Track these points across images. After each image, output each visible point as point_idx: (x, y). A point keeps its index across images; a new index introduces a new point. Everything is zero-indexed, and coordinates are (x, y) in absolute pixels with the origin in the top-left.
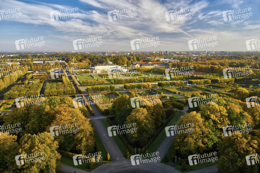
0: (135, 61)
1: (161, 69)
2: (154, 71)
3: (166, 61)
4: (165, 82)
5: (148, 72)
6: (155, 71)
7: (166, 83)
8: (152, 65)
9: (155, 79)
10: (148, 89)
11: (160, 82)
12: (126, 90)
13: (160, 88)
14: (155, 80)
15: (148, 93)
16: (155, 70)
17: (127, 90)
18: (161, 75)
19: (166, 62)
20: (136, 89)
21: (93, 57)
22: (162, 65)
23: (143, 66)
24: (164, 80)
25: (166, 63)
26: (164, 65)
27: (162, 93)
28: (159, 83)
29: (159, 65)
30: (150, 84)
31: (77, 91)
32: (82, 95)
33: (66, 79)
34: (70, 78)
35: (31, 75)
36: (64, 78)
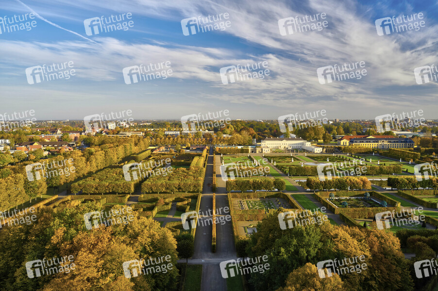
0: (341, 134)
1: (396, 149)
2: (378, 153)
3: (405, 135)
4: (406, 176)
5: (366, 154)
6: (381, 154)
7: (407, 179)
8: (376, 141)
9: (381, 169)
10: (363, 192)
11: (393, 177)
12: (311, 191)
13: (392, 190)
14: (381, 172)
15: (362, 202)
16: (381, 152)
17: (313, 192)
18: (394, 163)
19: (405, 137)
20: (333, 189)
21: (265, 127)
22: (397, 142)
23: (356, 142)
24: (401, 172)
25: (407, 139)
26: (402, 142)
27: (399, 205)
28: (389, 179)
29: (390, 142)
30: (369, 180)
31: (210, 186)
32: (214, 195)
33: (199, 162)
34: (211, 160)
35: (148, 153)
36: (196, 159)
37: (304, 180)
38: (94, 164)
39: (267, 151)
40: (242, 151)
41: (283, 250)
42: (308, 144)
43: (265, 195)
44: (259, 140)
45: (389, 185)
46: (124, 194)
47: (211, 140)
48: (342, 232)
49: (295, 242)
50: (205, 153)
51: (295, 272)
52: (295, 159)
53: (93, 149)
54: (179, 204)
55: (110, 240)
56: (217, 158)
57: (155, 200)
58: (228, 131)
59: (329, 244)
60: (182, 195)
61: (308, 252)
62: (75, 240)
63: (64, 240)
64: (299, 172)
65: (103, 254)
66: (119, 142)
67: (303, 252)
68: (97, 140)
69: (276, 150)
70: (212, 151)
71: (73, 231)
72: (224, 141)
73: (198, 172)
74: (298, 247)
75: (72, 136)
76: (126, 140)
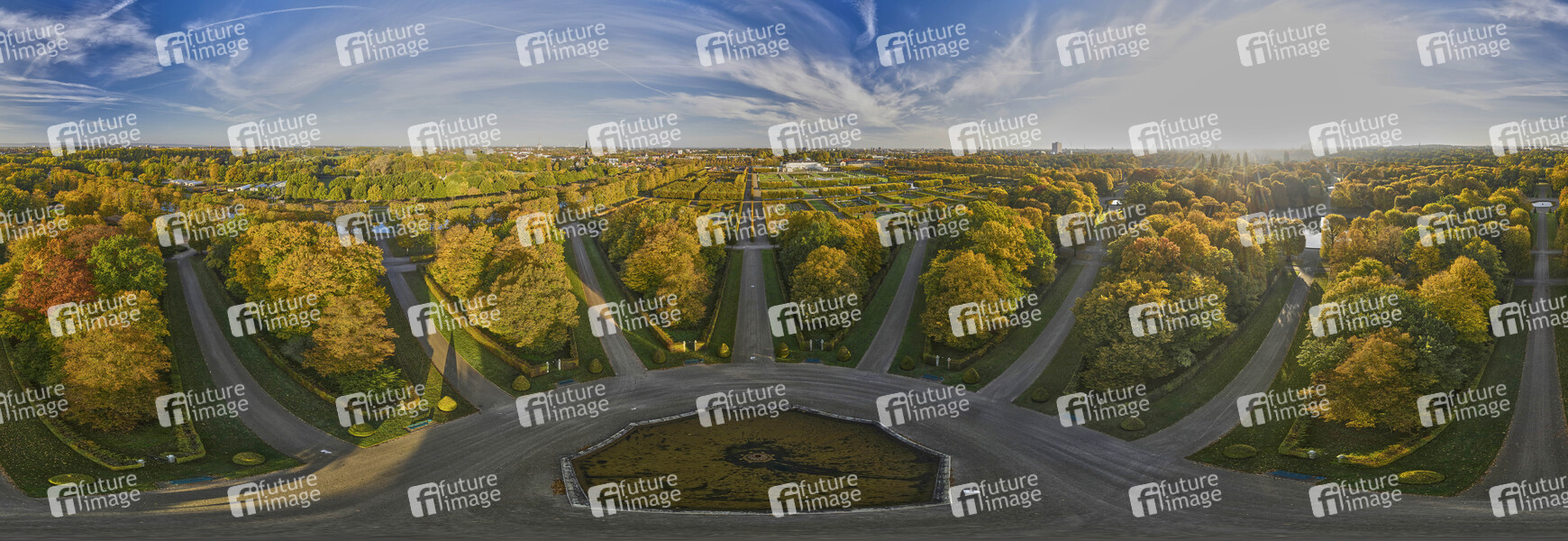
0: (840, 158)
1: (874, 167)
2: (864, 171)
3: (879, 158)
5: (857, 171)
6: (866, 171)
9: (866, 181)
12: (822, 198)
16: (866, 169)
17: (824, 198)
18: (874, 176)
20: (836, 196)
22: (875, 163)
23: (850, 163)
24: (878, 182)
25: (880, 161)
26: (877, 163)
29: (871, 163)
30: (859, 188)
31: (749, 196)
32: (753, 202)
33: (741, 178)
34: (750, 177)
35: (704, 171)
36: (739, 176)
37: (817, 190)
38: (668, 178)
39: (790, 171)
40: (772, 170)
41: (804, 238)
42: (819, 165)
43: (790, 201)
44: (785, 163)
45: (872, 191)
46: (688, 199)
47: (750, 162)
48: (844, 223)
49: (812, 233)
50: (745, 172)
51: (813, 252)
52: (811, 176)
53: (667, 168)
54: (726, 208)
55: (678, 230)
56: (754, 175)
57: (710, 205)
58: (762, 156)
59: (836, 232)
60: (728, 202)
61: (822, 238)
62: (654, 227)
63: (648, 226)
64: (814, 184)
65: (673, 238)
66: (685, 163)
67: (818, 239)
68: (670, 161)
69: (797, 170)
70: (750, 170)
71: (653, 221)
72: (759, 163)
73: (740, 185)
74: (815, 235)
75: (655, 158)
76: (689, 162)
